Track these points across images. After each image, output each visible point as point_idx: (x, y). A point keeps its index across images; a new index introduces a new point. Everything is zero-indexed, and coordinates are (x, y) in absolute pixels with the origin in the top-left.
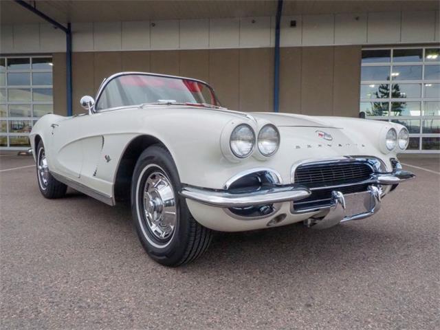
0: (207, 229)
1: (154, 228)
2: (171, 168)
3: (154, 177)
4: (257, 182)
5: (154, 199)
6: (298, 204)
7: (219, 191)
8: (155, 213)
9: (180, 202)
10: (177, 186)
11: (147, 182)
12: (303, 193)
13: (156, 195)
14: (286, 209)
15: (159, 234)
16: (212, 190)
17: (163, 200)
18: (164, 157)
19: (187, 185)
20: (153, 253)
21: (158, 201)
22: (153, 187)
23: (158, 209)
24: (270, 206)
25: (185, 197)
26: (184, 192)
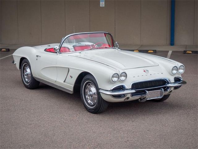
0: (106, 101)
1: (89, 102)
2: (96, 83)
3: (89, 85)
4: (121, 88)
5: (90, 92)
6: (133, 94)
7: (109, 91)
8: (90, 97)
10: (98, 89)
11: (87, 86)
12: (134, 91)
14: (129, 96)
15: (91, 104)
16: (108, 91)
17: (93, 92)
18: (93, 79)
19: (100, 89)
20: (89, 109)
21: (91, 93)
22: (89, 88)
23: (91, 96)
24: (124, 95)
25: (100, 92)
26: (100, 91)
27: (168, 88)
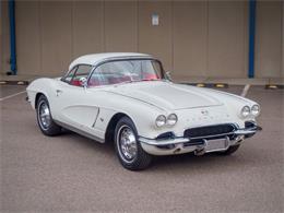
0: (149, 154)
1: (126, 154)
2: (134, 128)
3: (126, 131)
4: (169, 135)
5: (126, 141)
6: (185, 145)
7: (153, 140)
9: (138, 143)
10: (137, 137)
11: (123, 133)
12: (187, 140)
13: (127, 139)
14: (180, 146)
15: (129, 157)
16: (150, 139)
17: (131, 141)
18: (131, 123)
19: (140, 136)
20: (126, 165)
21: (128, 142)
22: (126, 135)
23: (128, 146)
24: (174, 145)
25: (140, 141)
27: (236, 136)
